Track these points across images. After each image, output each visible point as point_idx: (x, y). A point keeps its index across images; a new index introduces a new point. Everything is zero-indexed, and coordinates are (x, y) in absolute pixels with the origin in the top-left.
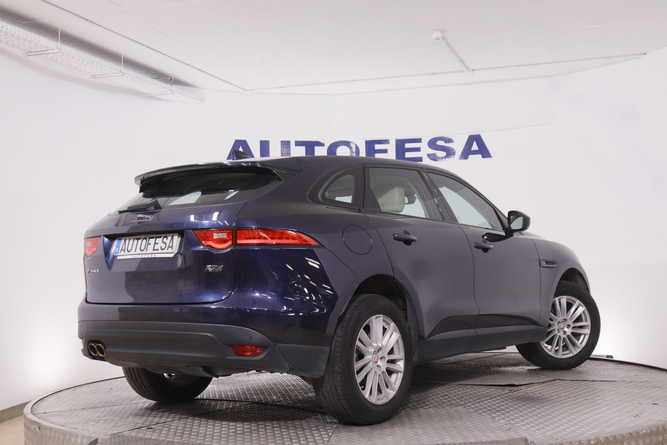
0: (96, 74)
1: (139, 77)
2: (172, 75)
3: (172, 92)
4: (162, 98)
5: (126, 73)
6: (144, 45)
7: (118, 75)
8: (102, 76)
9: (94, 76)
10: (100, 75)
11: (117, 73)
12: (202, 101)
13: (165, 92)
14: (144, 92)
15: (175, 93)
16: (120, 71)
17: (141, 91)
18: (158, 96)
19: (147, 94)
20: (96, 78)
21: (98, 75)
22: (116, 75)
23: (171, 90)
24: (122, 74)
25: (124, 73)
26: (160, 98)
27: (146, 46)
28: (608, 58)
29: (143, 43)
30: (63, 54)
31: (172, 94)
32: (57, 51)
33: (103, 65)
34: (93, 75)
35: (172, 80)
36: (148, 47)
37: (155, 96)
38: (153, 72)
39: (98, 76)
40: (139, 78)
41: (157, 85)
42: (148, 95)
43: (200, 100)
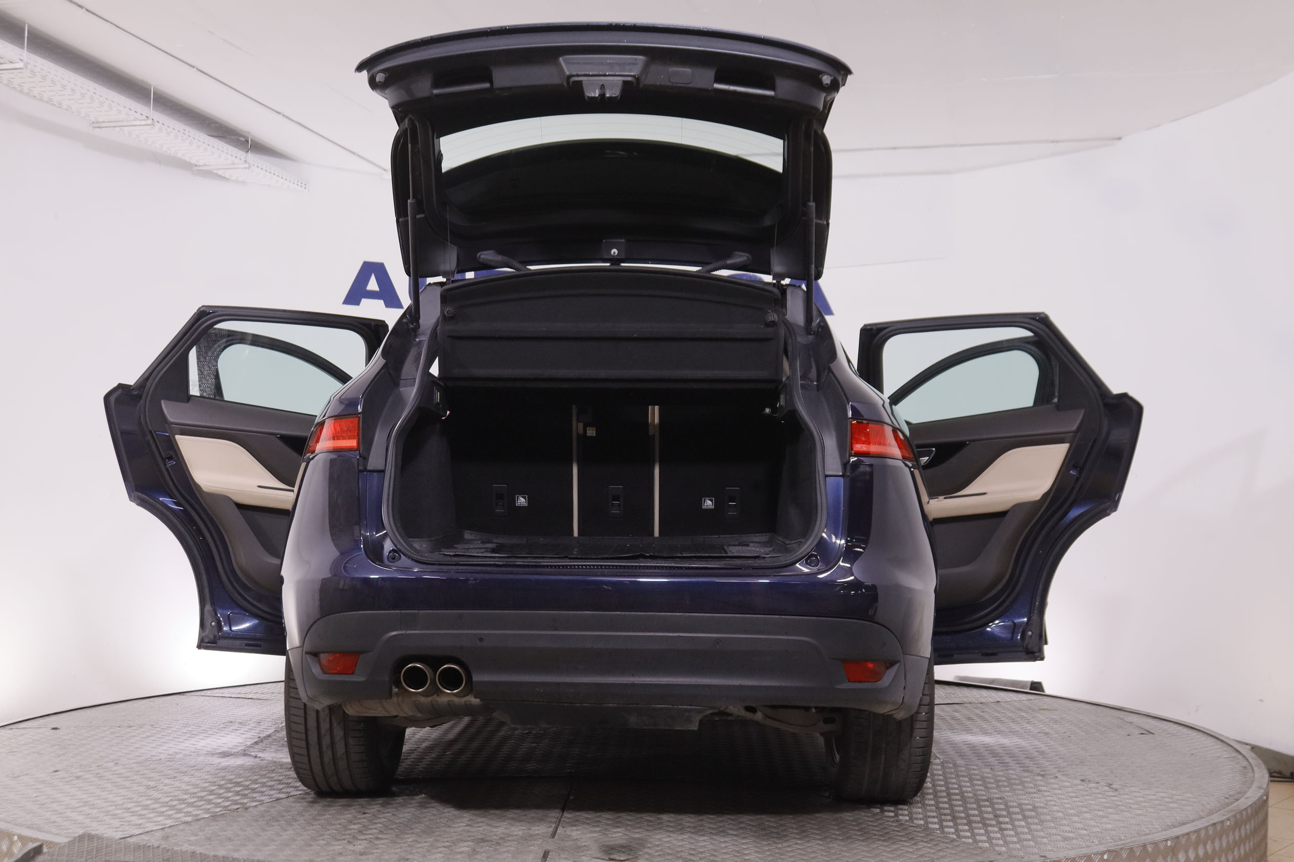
0: (101, 120)
1: (185, 130)
2: (249, 133)
3: (247, 165)
4: (228, 177)
5: (158, 122)
6: (194, 67)
7: (143, 123)
8: (111, 124)
9: (97, 125)
10: (108, 122)
11: (141, 120)
12: (304, 186)
13: (234, 164)
14: (193, 162)
15: (252, 167)
16: (147, 117)
17: (187, 159)
18: (220, 172)
19: (199, 166)
20: (100, 127)
21: (103, 122)
22: (138, 123)
23: (245, 161)
24: (150, 122)
25: (155, 120)
26: (223, 175)
27: (197, 69)
28: (1053, 142)
29: (193, 64)
30: (33, 72)
31: (246, 168)
32: (21, 65)
33: (113, 102)
34: (93, 122)
35: (248, 142)
36: (201, 71)
37: (215, 171)
38: (213, 125)
39: (103, 125)
40: (184, 134)
41: (218, 149)
42: (202, 168)
43: (299, 184)
